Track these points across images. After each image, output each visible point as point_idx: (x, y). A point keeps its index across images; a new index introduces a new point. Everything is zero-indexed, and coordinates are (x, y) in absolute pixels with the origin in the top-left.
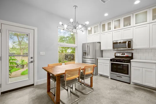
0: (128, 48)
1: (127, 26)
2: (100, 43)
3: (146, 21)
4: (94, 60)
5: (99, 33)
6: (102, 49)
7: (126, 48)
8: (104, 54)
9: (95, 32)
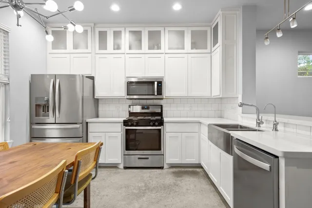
0: (158, 94)
1: (153, 49)
2: (92, 78)
3: (183, 48)
4: (78, 126)
5: (89, 50)
6: (97, 95)
7: (154, 95)
8: (102, 109)
9: (76, 47)
